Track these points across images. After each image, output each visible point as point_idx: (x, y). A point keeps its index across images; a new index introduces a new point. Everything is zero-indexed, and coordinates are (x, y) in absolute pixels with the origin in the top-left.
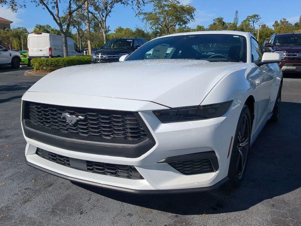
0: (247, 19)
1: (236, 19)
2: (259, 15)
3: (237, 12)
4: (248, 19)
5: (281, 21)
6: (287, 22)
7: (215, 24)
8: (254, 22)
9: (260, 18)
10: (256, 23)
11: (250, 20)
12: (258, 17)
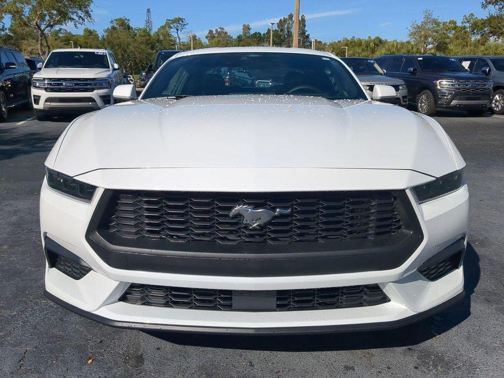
0: (167, 24)
1: (148, 22)
2: (184, 19)
3: (149, 11)
4: (169, 24)
5: (217, 31)
6: (226, 33)
7: (114, 28)
8: (177, 30)
9: (186, 23)
10: (181, 31)
11: (172, 26)
12: (182, 22)
